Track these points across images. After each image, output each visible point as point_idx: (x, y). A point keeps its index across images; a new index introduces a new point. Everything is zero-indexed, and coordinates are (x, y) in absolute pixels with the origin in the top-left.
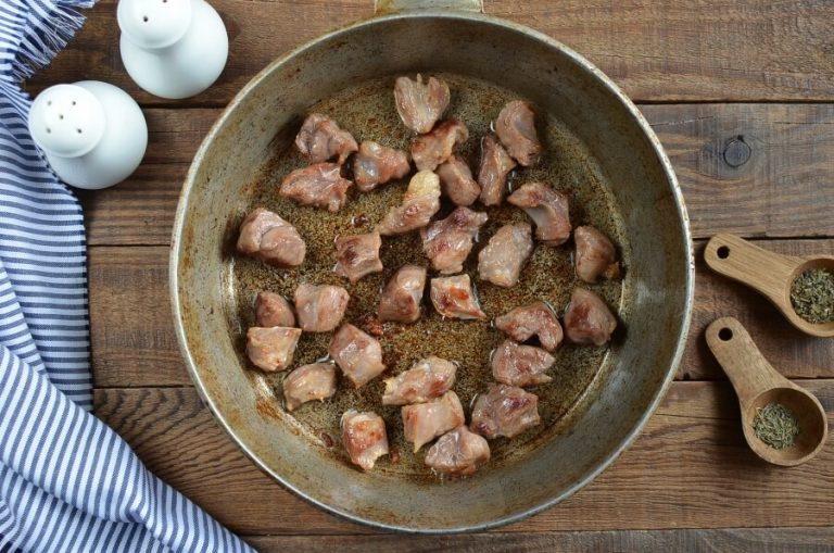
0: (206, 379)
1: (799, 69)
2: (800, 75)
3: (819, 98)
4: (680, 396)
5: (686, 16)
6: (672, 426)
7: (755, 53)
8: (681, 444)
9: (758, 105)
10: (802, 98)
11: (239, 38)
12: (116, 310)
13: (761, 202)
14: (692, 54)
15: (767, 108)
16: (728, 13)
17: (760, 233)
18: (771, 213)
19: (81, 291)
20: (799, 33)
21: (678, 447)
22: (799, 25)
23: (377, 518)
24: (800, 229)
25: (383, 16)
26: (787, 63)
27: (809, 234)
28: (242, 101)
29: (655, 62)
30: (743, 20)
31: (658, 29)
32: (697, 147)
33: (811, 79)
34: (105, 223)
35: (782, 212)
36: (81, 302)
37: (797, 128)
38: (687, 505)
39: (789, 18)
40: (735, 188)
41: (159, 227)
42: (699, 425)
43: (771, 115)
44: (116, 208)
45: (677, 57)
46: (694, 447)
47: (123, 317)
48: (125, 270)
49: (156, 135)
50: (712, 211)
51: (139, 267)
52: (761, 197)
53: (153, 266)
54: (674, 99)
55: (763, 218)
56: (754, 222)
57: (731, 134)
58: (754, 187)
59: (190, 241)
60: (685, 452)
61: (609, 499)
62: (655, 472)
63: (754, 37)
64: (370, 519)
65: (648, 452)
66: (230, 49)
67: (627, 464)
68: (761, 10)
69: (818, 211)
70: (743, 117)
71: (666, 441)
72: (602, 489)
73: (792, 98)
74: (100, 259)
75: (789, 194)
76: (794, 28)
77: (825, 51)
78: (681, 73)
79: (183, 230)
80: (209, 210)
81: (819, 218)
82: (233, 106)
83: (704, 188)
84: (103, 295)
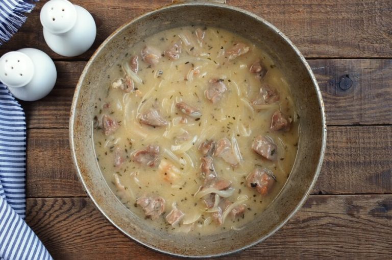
1: (376, 42)
2: (377, 45)
3: (386, 56)
4: (317, 202)
6: (313, 217)
7: (355, 34)
8: (317, 226)
9: (356, 60)
10: (378, 56)
11: (102, 26)
12: (42, 160)
13: (357, 107)
14: (324, 34)
15: (360, 62)
16: (341, 15)
17: (357, 123)
18: (362, 113)
19: (23, 154)
20: (376, 24)
21: (315, 227)
24: (376, 121)
25: (176, 4)
26: (370, 39)
27: (381, 123)
29: (306, 39)
30: (349, 18)
31: (307, 22)
32: (326, 80)
33: (382, 47)
34: (36, 117)
35: (367, 112)
36: (23, 159)
37: (375, 71)
38: (320, 256)
39: (371, 17)
40: (345, 100)
41: (63, 119)
42: (326, 216)
43: (363, 64)
44: (42, 110)
45: (317, 36)
46: (323, 227)
47: (45, 163)
48: (46, 140)
49: (62, 74)
50: (334, 112)
51: (53, 139)
52: (357, 105)
53: (60, 138)
54: (314, 57)
55: (358, 115)
56: (353, 117)
57: (343, 74)
58: (354, 100)
59: (80, 113)
60: (319, 230)
61: (282, 252)
62: (305, 239)
63: (354, 26)
65: (300, 230)
66: (97, 32)
67: (291, 235)
68: (358, 13)
70: (348, 66)
71: (311, 225)
72: (279, 248)
73: (373, 56)
74: (34, 135)
75: (371, 103)
76: (374, 22)
77: (389, 33)
78: (318, 44)
81: (386, 115)
83: (329, 101)
84: (35, 153)
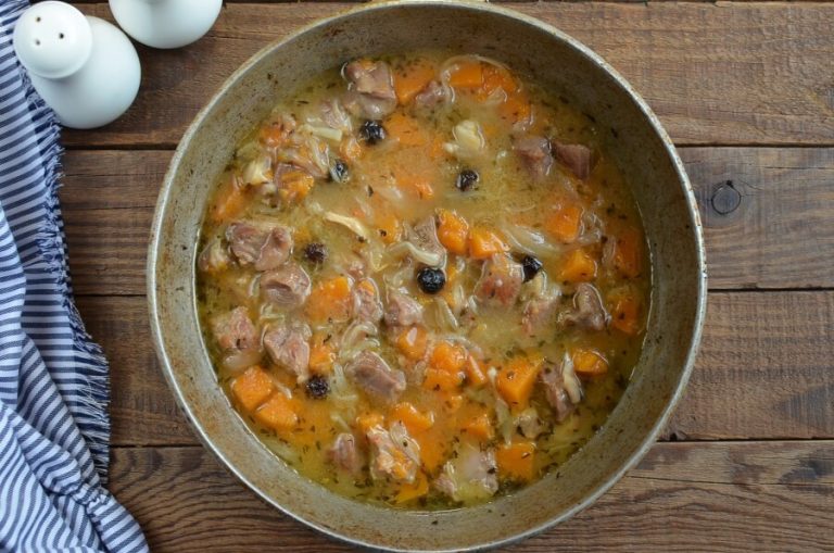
1: (791, 111)
2: (793, 117)
3: (812, 142)
4: (667, 458)
5: (672, 55)
6: (658, 490)
7: (744, 93)
8: (667, 509)
9: (748, 149)
10: (795, 142)
13: (751, 251)
14: (678, 94)
15: (757, 152)
16: (716, 52)
17: (750, 285)
18: (762, 263)
20: (791, 73)
21: (664, 513)
22: (791, 64)
23: (363, 537)
24: (793, 281)
26: (778, 105)
27: (803, 285)
28: (230, 88)
30: (731, 59)
33: (804, 121)
35: (773, 262)
37: (789, 173)
39: (780, 57)
40: (723, 236)
42: (687, 489)
43: (762, 159)
45: (663, 98)
46: (681, 512)
52: (751, 246)
55: (754, 268)
56: (744, 272)
57: (719, 179)
58: (744, 235)
59: (170, 237)
60: (671, 518)
62: (640, 540)
63: (744, 77)
64: (354, 538)
65: (631, 518)
67: (609, 531)
68: (751, 50)
69: (813, 261)
70: (732, 161)
71: (652, 506)
73: (784, 141)
75: (781, 243)
76: (786, 68)
77: (818, 91)
78: (666, 115)
79: (163, 224)
80: (191, 205)
81: (815, 268)
82: (221, 94)
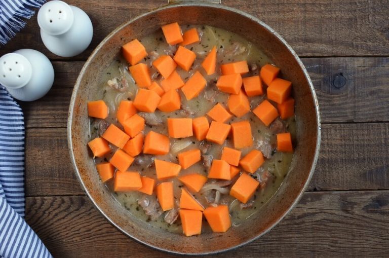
0: (84, 180)
1: (370, 40)
2: (370, 43)
3: (379, 55)
4: (312, 199)
6: (308, 213)
7: (348, 33)
8: (312, 222)
9: (350, 58)
10: (371, 55)
12: (40, 159)
13: (351, 105)
14: (318, 33)
15: (354, 59)
16: (335, 13)
17: (351, 120)
18: (356, 110)
19: (22, 153)
20: (370, 23)
21: (310, 223)
24: (370, 118)
25: (172, 5)
26: (364, 38)
27: (374, 120)
28: (103, 45)
29: (300, 37)
30: (342, 17)
31: (301, 21)
32: (320, 79)
33: (375, 45)
34: (34, 117)
35: (361, 110)
37: (368, 69)
38: (315, 251)
39: (365, 16)
40: (338, 98)
41: (61, 119)
42: (321, 213)
43: (356, 63)
44: (40, 110)
45: (311, 35)
46: (318, 223)
47: (44, 162)
48: (44, 140)
49: (59, 75)
50: (328, 109)
51: (51, 138)
52: (351, 103)
53: (58, 138)
54: (309, 55)
55: (352, 112)
56: (347, 115)
57: (337, 72)
58: (347, 98)
60: (314, 226)
61: (277, 248)
62: (300, 235)
63: (348, 25)
64: (162, 248)
65: (296, 226)
66: (94, 32)
67: (286, 232)
68: (351, 12)
69: (379, 109)
70: (342, 64)
71: (306, 221)
72: (274, 244)
74: (32, 135)
75: (364, 101)
76: (367, 20)
77: (382, 31)
78: (312, 43)
80: (87, 98)
81: (380, 113)
82: (99, 48)
83: (323, 99)
84: (33, 152)
